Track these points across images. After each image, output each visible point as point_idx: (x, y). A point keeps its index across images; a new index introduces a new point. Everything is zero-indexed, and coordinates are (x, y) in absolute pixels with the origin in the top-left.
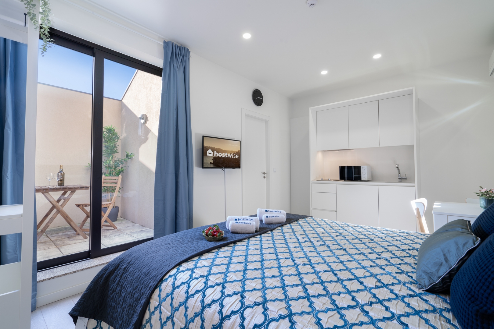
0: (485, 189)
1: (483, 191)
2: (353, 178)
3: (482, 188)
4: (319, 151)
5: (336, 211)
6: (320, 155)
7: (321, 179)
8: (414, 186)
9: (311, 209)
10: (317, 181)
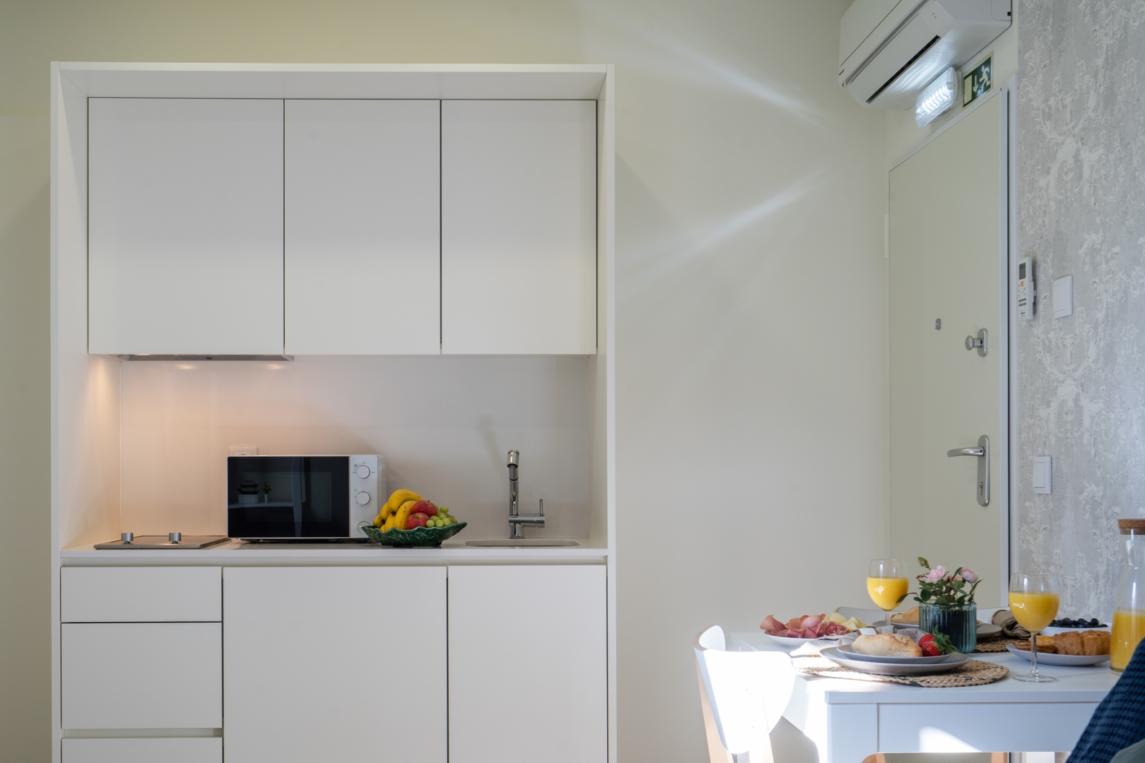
0: (939, 567)
1: (934, 575)
2: (298, 528)
3: (925, 563)
4: (94, 357)
5: (219, 733)
6: (100, 381)
7: (123, 535)
8: (604, 562)
9: (57, 734)
10: (98, 548)
